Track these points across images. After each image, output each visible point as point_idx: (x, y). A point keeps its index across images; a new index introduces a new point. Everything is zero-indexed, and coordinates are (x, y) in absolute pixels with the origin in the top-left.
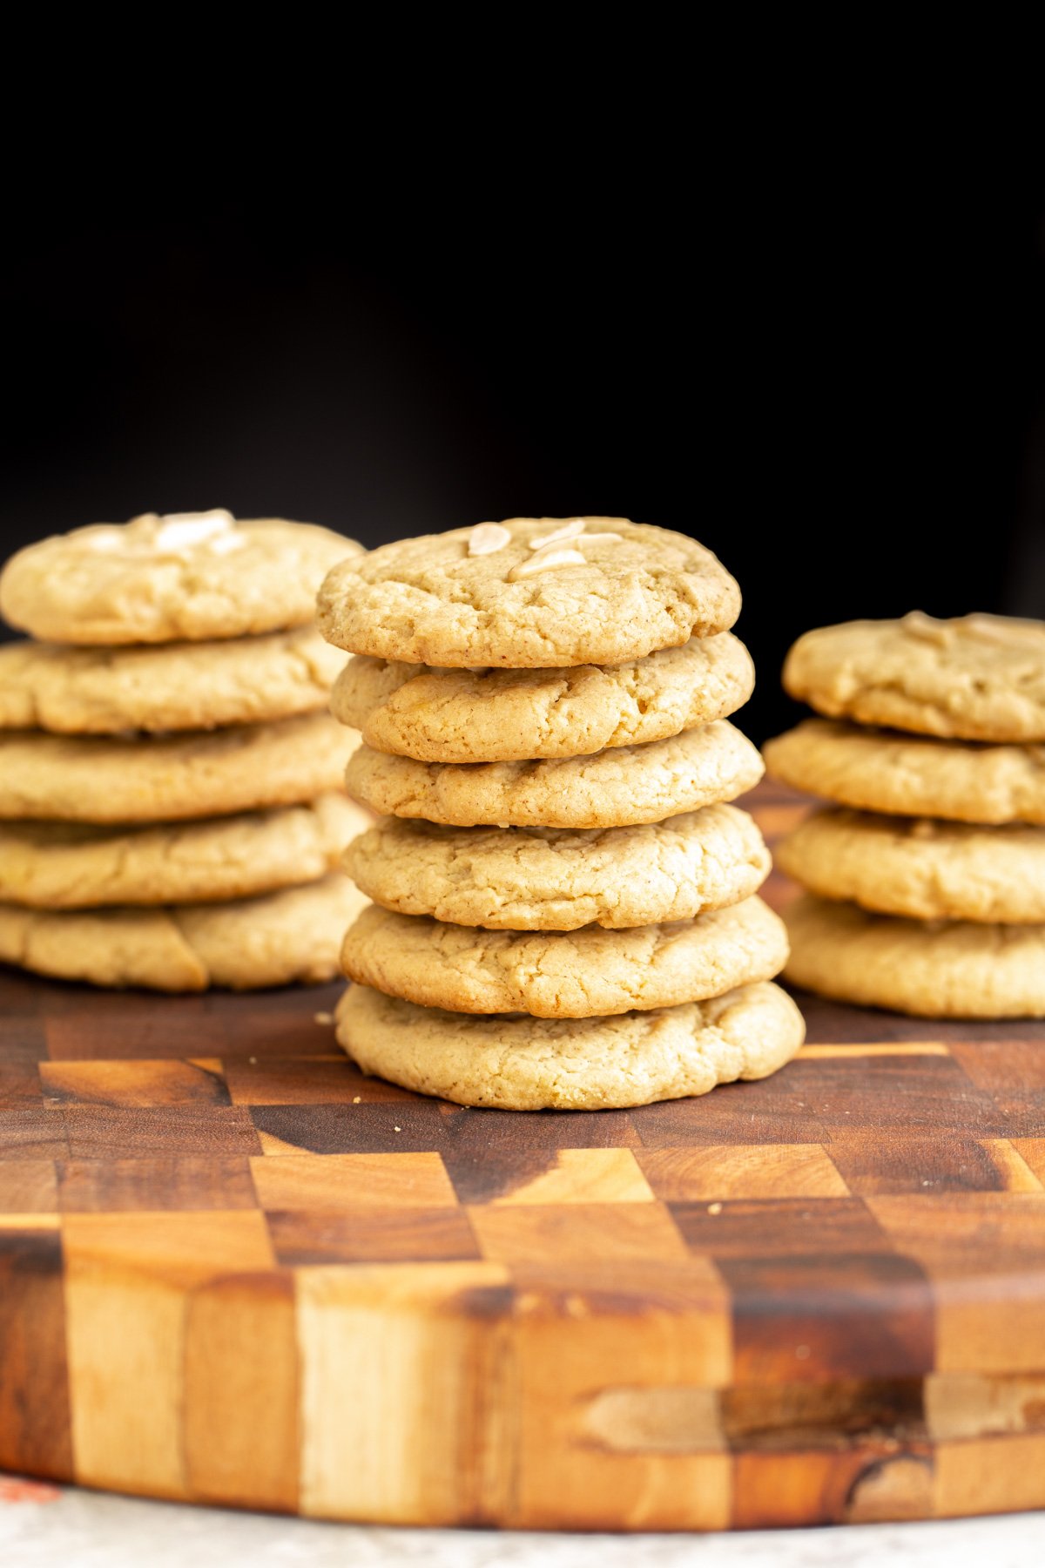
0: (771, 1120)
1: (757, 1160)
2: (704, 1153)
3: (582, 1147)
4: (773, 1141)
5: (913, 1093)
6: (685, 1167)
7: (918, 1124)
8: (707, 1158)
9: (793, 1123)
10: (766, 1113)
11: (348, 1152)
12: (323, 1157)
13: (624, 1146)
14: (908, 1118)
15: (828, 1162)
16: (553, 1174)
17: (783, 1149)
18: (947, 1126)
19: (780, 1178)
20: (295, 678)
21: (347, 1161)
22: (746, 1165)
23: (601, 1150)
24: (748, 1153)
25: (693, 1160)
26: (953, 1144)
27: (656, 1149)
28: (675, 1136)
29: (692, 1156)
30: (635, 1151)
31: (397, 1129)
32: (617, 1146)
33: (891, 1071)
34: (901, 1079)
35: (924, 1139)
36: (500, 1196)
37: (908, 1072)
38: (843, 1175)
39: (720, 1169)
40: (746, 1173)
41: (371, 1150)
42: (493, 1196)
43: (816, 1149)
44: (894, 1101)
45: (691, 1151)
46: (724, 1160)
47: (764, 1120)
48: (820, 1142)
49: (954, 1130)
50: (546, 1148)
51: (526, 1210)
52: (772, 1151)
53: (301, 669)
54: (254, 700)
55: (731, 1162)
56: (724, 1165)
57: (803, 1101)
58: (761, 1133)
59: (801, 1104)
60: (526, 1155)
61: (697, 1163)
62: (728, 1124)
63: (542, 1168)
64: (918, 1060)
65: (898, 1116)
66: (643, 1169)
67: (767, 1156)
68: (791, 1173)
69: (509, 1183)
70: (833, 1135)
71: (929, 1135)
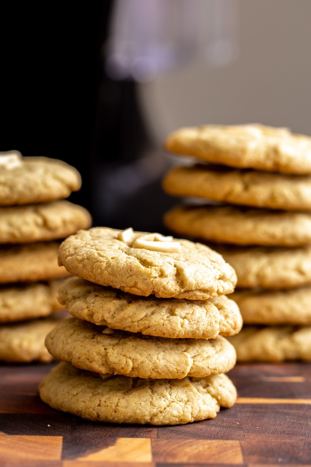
0: (221, 429)
1: (206, 446)
2: (184, 442)
3: (129, 437)
4: (218, 438)
5: (292, 420)
6: (171, 448)
7: (288, 434)
8: (184, 444)
9: (230, 431)
10: (221, 426)
11: (22, 435)
12: (10, 436)
13: (148, 438)
14: (284, 432)
15: (239, 449)
16: (111, 448)
17: (221, 442)
18: (301, 435)
19: (214, 455)
20: (37, 225)
21: (20, 438)
22: (201, 448)
23: (137, 439)
24: (204, 443)
25: (177, 445)
26: (300, 443)
27: (162, 439)
28: (174, 434)
29: (178, 443)
30: (153, 440)
31: (49, 426)
32: (146, 437)
33: (286, 411)
34: (289, 414)
35: (288, 441)
36: (82, 456)
37: (293, 411)
38: (244, 454)
39: (188, 450)
40: (199, 452)
41: (33, 434)
42: (78, 456)
43: (236, 443)
44: (281, 424)
45: (178, 441)
46: (191, 446)
47: (218, 429)
48: (239, 440)
49: (304, 437)
50: (112, 437)
51: (90, 463)
52: (215, 443)
53: (40, 220)
54: (17, 233)
55: (194, 447)
56: (190, 448)
57: (239, 422)
58: (214, 435)
59: (238, 423)
60: (102, 439)
61: (179, 446)
62: (201, 430)
63: (106, 445)
64: (301, 407)
65: (280, 430)
66: (152, 447)
67: (212, 445)
68: (220, 453)
69: (88, 451)
70: (246, 437)
71: (291, 439)
